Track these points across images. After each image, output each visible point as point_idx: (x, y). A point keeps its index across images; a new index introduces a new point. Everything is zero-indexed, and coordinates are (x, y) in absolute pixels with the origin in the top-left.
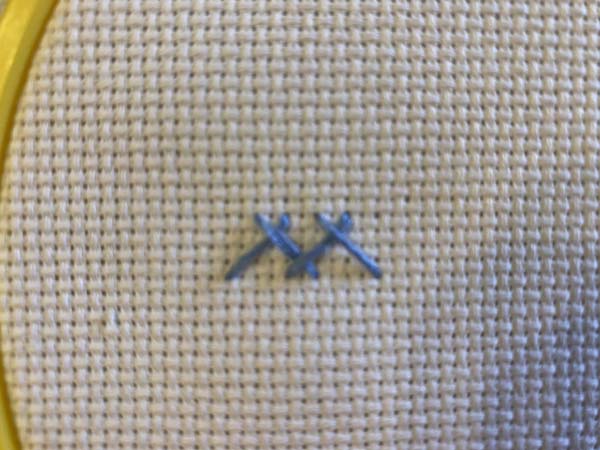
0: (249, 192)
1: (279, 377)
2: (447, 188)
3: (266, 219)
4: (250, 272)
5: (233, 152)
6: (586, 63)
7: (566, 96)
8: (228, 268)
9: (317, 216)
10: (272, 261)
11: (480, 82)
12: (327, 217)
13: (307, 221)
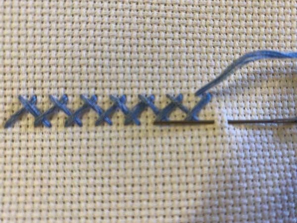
0: (15, 84)
1: (30, 175)
2: (114, 83)
3: (25, 97)
4: (17, 124)
5: (8, 65)
6: (180, 26)
7: (169, 41)
8: (5, 122)
9: (50, 96)
10: (28, 119)
11: (129, 34)
12: (55, 97)
13: (45, 99)
